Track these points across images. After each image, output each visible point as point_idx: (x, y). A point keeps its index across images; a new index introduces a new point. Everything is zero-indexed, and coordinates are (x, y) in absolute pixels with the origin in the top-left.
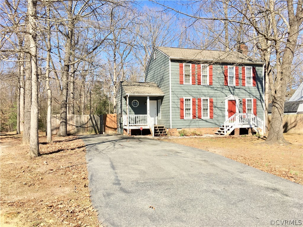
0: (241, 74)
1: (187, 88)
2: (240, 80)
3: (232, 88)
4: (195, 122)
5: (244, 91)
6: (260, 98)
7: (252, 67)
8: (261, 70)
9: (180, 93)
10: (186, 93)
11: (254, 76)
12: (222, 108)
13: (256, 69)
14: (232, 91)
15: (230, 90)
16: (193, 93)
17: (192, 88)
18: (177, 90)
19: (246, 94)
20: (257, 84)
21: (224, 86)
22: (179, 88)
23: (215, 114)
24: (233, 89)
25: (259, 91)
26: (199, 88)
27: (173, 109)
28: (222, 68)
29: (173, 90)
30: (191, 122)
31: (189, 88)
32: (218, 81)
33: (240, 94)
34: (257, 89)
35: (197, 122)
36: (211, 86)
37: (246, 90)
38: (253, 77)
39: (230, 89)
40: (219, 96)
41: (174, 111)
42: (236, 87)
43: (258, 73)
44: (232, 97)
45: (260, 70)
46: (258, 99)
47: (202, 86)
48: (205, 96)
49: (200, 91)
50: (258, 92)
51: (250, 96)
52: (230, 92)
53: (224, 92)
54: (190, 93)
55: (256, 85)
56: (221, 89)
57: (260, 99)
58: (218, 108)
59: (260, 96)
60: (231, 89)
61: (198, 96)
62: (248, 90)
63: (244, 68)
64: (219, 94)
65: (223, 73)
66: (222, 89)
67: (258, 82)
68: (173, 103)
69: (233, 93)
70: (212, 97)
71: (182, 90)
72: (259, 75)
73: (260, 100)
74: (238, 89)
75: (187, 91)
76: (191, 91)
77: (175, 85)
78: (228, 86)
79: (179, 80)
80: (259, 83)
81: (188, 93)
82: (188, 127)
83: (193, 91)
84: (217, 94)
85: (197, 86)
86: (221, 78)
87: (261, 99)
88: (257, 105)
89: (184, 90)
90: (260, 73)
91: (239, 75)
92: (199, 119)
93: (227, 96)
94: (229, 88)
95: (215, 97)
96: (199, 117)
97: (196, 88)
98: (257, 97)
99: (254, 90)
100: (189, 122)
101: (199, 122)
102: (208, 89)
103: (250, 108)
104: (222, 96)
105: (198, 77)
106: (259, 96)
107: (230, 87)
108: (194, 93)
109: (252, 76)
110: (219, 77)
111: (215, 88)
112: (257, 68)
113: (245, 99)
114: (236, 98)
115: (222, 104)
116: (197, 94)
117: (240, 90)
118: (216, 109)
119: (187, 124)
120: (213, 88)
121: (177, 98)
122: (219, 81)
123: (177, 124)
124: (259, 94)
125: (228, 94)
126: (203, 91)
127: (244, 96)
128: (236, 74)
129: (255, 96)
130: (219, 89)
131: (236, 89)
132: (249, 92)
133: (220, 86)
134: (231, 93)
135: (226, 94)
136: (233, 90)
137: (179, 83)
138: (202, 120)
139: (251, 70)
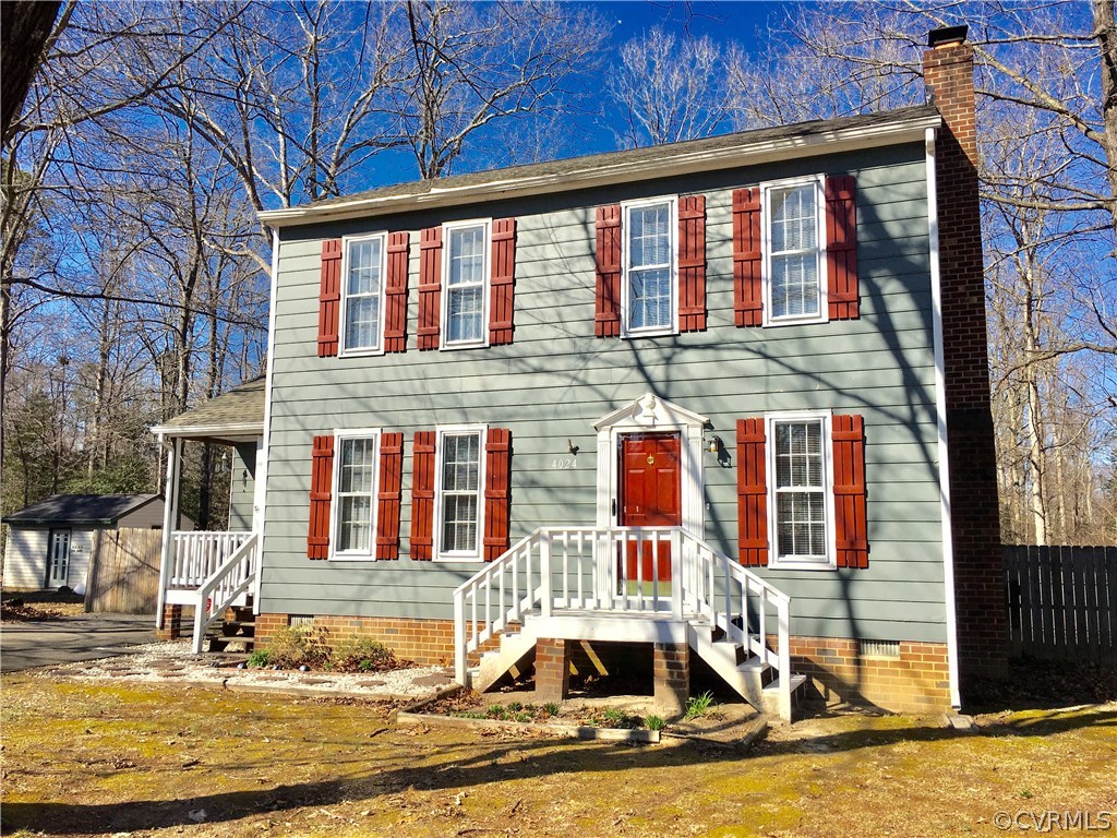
0: (725, 241)
1: (358, 375)
2: (722, 285)
3: (659, 346)
4: (391, 582)
5: (757, 365)
6: (910, 405)
7: (822, 178)
8: (911, 189)
9: (319, 407)
10: (352, 405)
11: (841, 237)
12: (577, 489)
13: (862, 183)
14: (657, 372)
15: (640, 367)
16: (391, 404)
17: (389, 373)
18: (306, 393)
19: (767, 384)
20: (876, 296)
21: (597, 342)
22: (315, 378)
23: (523, 530)
24: (667, 351)
25: (895, 348)
26: (433, 371)
27: (279, 498)
28: (585, 224)
29: (285, 393)
30: (370, 577)
31: (373, 374)
32: (551, 315)
33: (721, 387)
34: (874, 340)
35: (408, 580)
36: (508, 350)
37: (766, 357)
38: (834, 251)
39: (637, 356)
40: (556, 412)
41: (282, 514)
42: (687, 338)
43: (885, 212)
44: (655, 416)
45: (905, 188)
46: (891, 416)
47: (450, 357)
48: (464, 413)
49: (432, 387)
50: (887, 359)
51: (808, 399)
52: (636, 376)
53: (591, 381)
54: (375, 404)
55: (866, 306)
56: (573, 362)
57: (904, 411)
58: (548, 489)
59: (908, 394)
60: (650, 355)
61: (422, 421)
62: (791, 348)
63: (757, 192)
64: (556, 395)
65: (593, 255)
66: (584, 359)
67: (879, 282)
68: (277, 468)
69: (661, 386)
70: (510, 418)
71: (332, 391)
72: (894, 230)
73: (904, 423)
74: (710, 353)
75: (361, 390)
76: (382, 388)
77: (298, 364)
78: (630, 340)
79: (314, 334)
80: (891, 288)
81: (366, 405)
82: (351, 609)
83: (396, 387)
84: (548, 396)
85: (413, 354)
86: (572, 293)
87: (914, 414)
88: (880, 462)
89: (344, 391)
90: (907, 208)
91: (715, 253)
92: (417, 564)
93: (613, 408)
94: (634, 350)
95: (528, 418)
96: (421, 552)
97: (412, 372)
98: (880, 398)
99: (847, 343)
100: (360, 579)
101: (423, 579)
102: (487, 367)
103: (809, 489)
104: (579, 411)
105: (423, 306)
106: (901, 391)
107: (639, 344)
108: (401, 403)
109: (823, 246)
110: (564, 283)
111: (534, 362)
112: (871, 178)
113: (762, 421)
114: (681, 420)
115: (574, 461)
116: (415, 405)
117: (726, 355)
118: (538, 495)
119: (349, 592)
120: (521, 358)
121: (301, 437)
122: (559, 315)
123: (297, 591)
124: (896, 376)
125: (622, 393)
126: (454, 385)
127: (757, 402)
128: (684, 251)
129: (861, 392)
130: (560, 364)
131: (689, 355)
132: (800, 364)
133: (566, 346)
134: (649, 381)
135: (609, 391)
136: (668, 361)
137: (314, 348)
138: (441, 567)
139: (821, 200)
